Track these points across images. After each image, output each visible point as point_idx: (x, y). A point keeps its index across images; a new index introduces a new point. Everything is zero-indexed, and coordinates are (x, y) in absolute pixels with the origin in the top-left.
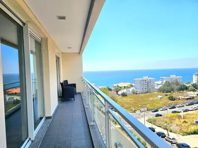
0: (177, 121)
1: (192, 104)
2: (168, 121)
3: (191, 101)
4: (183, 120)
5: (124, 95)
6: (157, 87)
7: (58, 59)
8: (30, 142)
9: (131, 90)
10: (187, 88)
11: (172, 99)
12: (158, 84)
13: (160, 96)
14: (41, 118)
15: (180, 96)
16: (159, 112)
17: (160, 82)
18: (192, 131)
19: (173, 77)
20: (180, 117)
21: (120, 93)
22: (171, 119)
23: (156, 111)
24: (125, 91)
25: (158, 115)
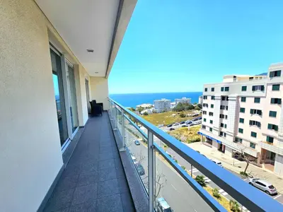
0: (185, 133)
1: (196, 120)
2: (179, 134)
3: (196, 117)
4: (189, 132)
5: (146, 114)
6: (172, 107)
7: (87, 81)
8: (70, 141)
9: (151, 110)
10: (193, 108)
11: (183, 116)
12: (173, 105)
13: (174, 115)
14: (76, 128)
15: (188, 114)
16: (173, 127)
17: (174, 103)
18: (195, 139)
19: (185, 99)
20: (187, 130)
21: (142, 112)
22: (181, 131)
23: (171, 126)
24: (146, 111)
25: (171, 129)
